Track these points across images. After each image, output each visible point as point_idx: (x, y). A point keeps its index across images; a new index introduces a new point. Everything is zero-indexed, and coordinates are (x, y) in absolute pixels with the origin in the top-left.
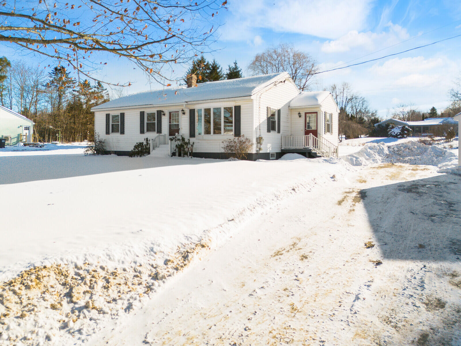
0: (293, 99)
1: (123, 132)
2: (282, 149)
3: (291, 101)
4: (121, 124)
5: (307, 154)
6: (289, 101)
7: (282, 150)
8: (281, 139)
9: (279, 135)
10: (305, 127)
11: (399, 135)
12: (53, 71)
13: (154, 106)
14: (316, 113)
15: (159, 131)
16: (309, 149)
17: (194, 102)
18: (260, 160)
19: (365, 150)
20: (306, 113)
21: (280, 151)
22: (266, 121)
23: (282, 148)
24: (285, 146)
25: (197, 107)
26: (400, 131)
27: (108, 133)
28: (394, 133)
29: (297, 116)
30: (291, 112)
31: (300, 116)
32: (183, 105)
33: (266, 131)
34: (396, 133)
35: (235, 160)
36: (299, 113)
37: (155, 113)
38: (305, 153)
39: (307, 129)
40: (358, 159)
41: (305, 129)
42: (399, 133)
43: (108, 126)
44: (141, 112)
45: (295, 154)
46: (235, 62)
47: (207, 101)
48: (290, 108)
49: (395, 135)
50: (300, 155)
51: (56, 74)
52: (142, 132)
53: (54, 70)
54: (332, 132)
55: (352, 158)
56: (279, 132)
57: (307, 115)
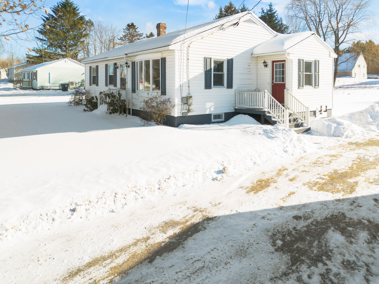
0: (260, 44)
1: (97, 84)
2: (236, 108)
3: (256, 47)
4: (96, 76)
5: (262, 117)
6: (252, 47)
8: (236, 95)
9: (231, 91)
10: (273, 79)
14: (284, 61)
15: (115, 85)
16: (263, 110)
19: (371, 110)
20: (273, 62)
21: (233, 111)
22: (203, 76)
23: (236, 106)
27: (90, 85)
29: (262, 65)
30: (257, 60)
31: (266, 66)
32: (124, 58)
33: (204, 87)
36: (265, 62)
38: (260, 115)
39: (274, 83)
40: (341, 126)
41: (273, 83)
43: (90, 77)
44: (105, 65)
48: (253, 56)
51: (129, 30)
52: (106, 85)
54: (317, 85)
55: (332, 123)
56: (230, 86)
57: (275, 63)
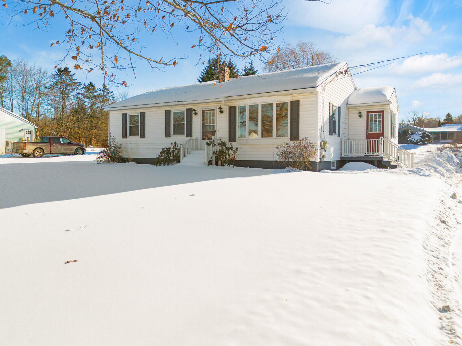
1: (143, 136)
2: (343, 156)
3: (349, 97)
4: (141, 126)
5: (376, 163)
6: (347, 97)
7: (341, 158)
8: (341, 144)
9: (339, 138)
10: (367, 129)
11: (419, 142)
12: (56, 72)
13: (184, 103)
14: (383, 112)
15: (189, 134)
16: (380, 156)
17: (237, 98)
18: (326, 171)
19: (434, 158)
20: (368, 113)
21: (339, 159)
22: (329, 121)
23: (341, 155)
24: (346, 153)
25: (239, 104)
26: (420, 138)
27: (124, 136)
28: (414, 139)
29: (357, 116)
30: (349, 111)
31: (360, 116)
32: (222, 101)
33: (329, 133)
34: (416, 140)
35: (295, 171)
36: (360, 113)
37: (184, 112)
38: (374, 161)
39: (369, 132)
41: (367, 132)
42: (419, 140)
43: (124, 128)
44: (166, 111)
45: (361, 162)
46: (250, 62)
47: (254, 96)
48: (348, 106)
49: (414, 141)
50: (369, 165)
51: (60, 76)
52: (167, 135)
53: (58, 71)
54: (395, 137)
56: (339, 135)
57: (369, 114)
